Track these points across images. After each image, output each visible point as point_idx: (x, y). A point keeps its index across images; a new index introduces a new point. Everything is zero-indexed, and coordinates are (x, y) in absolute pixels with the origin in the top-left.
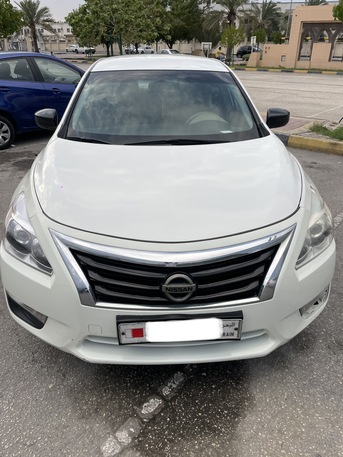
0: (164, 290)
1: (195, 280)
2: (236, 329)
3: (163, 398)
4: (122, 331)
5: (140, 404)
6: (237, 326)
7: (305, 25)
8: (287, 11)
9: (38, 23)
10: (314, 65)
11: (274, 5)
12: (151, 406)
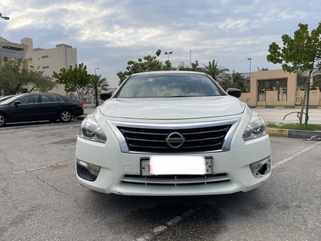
0: (167, 141)
1: (184, 136)
2: (210, 166)
3: (168, 226)
4: (143, 166)
5: (153, 228)
6: (210, 164)
7: (259, 81)
8: (248, 78)
9: (99, 86)
10: (269, 104)
11: (240, 74)
12: (161, 229)
